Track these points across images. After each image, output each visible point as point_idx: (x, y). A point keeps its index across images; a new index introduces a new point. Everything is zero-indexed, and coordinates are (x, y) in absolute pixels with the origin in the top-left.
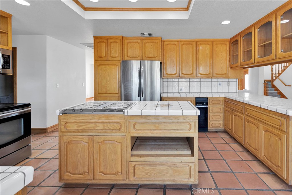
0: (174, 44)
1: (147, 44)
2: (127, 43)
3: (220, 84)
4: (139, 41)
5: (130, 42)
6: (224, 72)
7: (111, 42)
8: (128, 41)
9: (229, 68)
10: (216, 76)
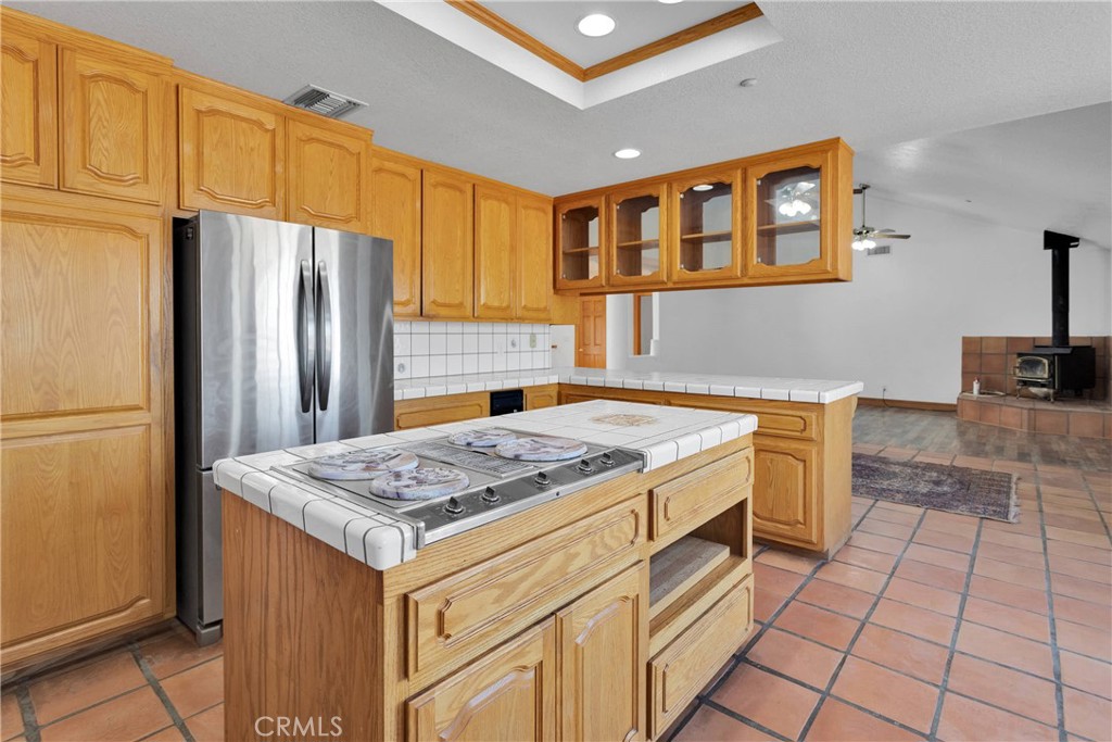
0: (403, 175)
1: (310, 149)
2: (199, 112)
3: (513, 344)
4: (270, 122)
5: (213, 112)
6: (542, 306)
7: (88, 73)
8: (205, 103)
9: (552, 291)
10: (526, 314)
